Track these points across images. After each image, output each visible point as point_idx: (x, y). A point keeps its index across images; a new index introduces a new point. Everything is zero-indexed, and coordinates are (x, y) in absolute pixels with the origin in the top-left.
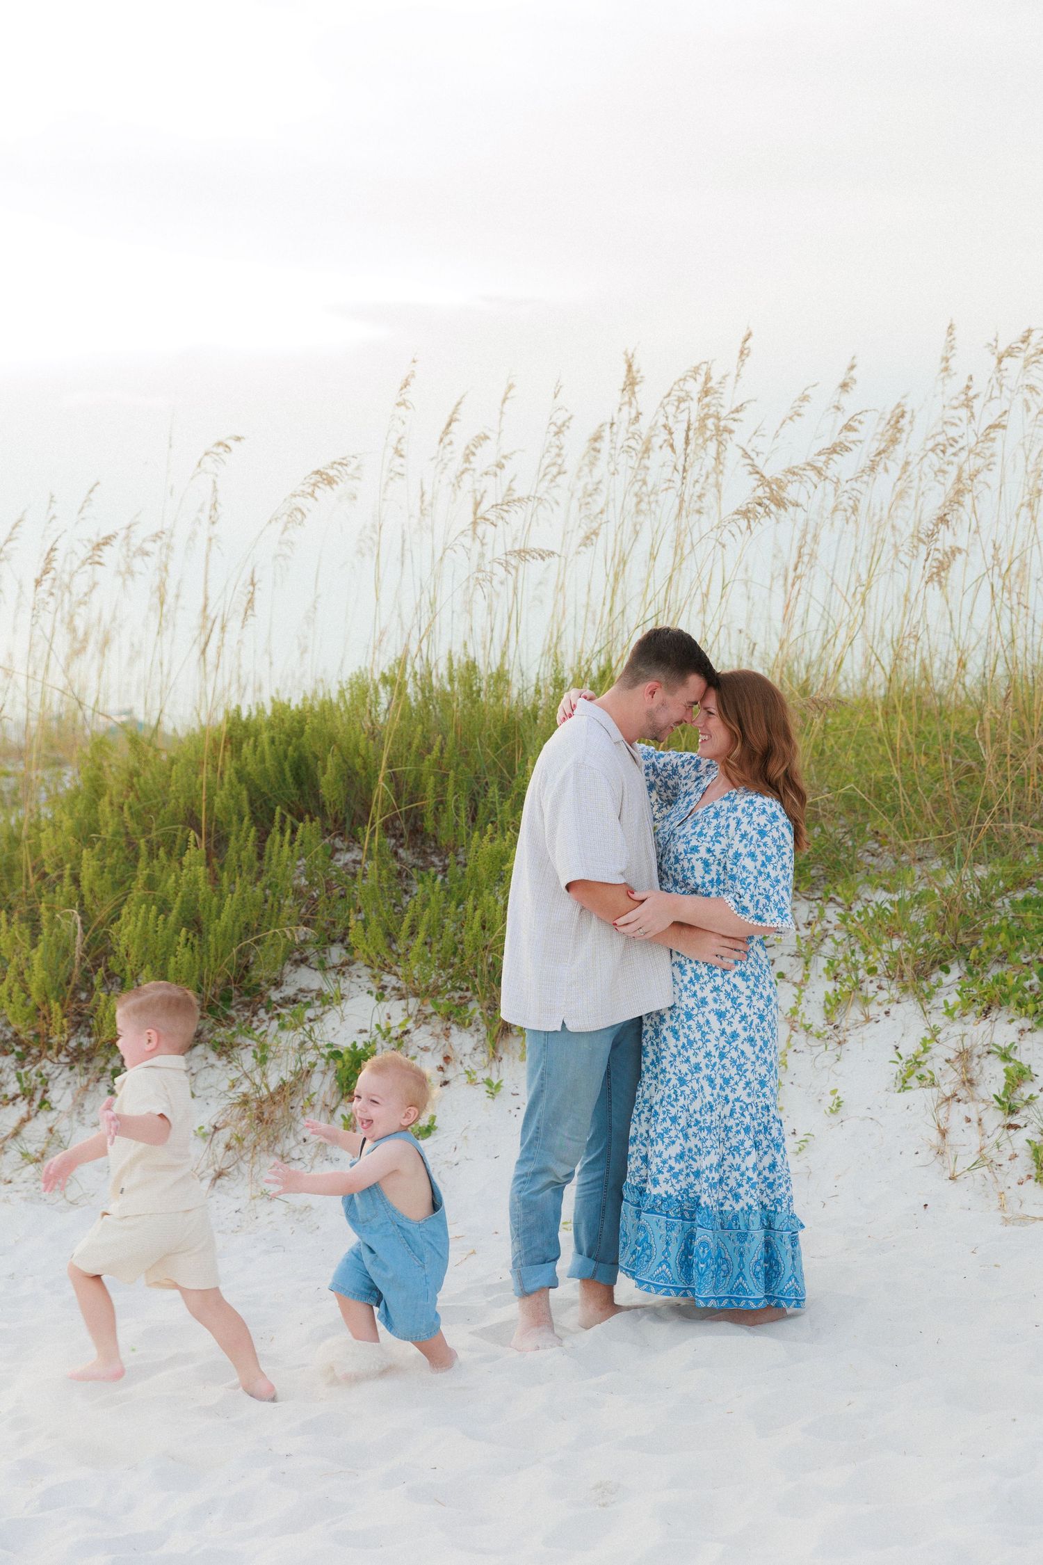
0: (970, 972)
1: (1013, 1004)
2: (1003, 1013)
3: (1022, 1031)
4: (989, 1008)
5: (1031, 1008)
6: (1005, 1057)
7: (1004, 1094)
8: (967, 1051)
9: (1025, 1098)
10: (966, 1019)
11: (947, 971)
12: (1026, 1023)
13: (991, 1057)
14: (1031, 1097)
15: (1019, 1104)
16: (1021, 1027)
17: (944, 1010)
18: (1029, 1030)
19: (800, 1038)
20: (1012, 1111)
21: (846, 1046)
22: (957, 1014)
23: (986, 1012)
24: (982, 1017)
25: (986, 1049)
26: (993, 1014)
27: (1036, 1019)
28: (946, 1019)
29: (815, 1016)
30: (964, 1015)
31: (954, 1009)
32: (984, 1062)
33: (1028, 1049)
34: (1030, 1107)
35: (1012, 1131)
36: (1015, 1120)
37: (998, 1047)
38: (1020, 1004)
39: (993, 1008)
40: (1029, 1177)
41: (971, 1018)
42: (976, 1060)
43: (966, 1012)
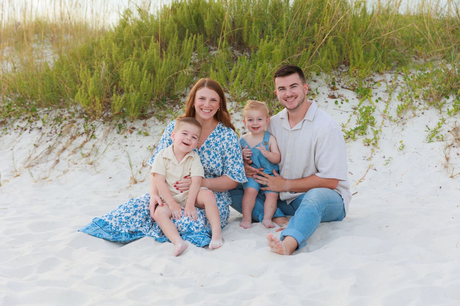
0: (457, 98)
8: (457, 128)
10: (456, 116)
11: (448, 98)
17: (447, 112)
19: (387, 122)
21: (406, 125)
22: (452, 114)
28: (448, 116)
29: (393, 113)
30: (455, 114)
31: (451, 112)
41: (458, 115)
43: (456, 113)
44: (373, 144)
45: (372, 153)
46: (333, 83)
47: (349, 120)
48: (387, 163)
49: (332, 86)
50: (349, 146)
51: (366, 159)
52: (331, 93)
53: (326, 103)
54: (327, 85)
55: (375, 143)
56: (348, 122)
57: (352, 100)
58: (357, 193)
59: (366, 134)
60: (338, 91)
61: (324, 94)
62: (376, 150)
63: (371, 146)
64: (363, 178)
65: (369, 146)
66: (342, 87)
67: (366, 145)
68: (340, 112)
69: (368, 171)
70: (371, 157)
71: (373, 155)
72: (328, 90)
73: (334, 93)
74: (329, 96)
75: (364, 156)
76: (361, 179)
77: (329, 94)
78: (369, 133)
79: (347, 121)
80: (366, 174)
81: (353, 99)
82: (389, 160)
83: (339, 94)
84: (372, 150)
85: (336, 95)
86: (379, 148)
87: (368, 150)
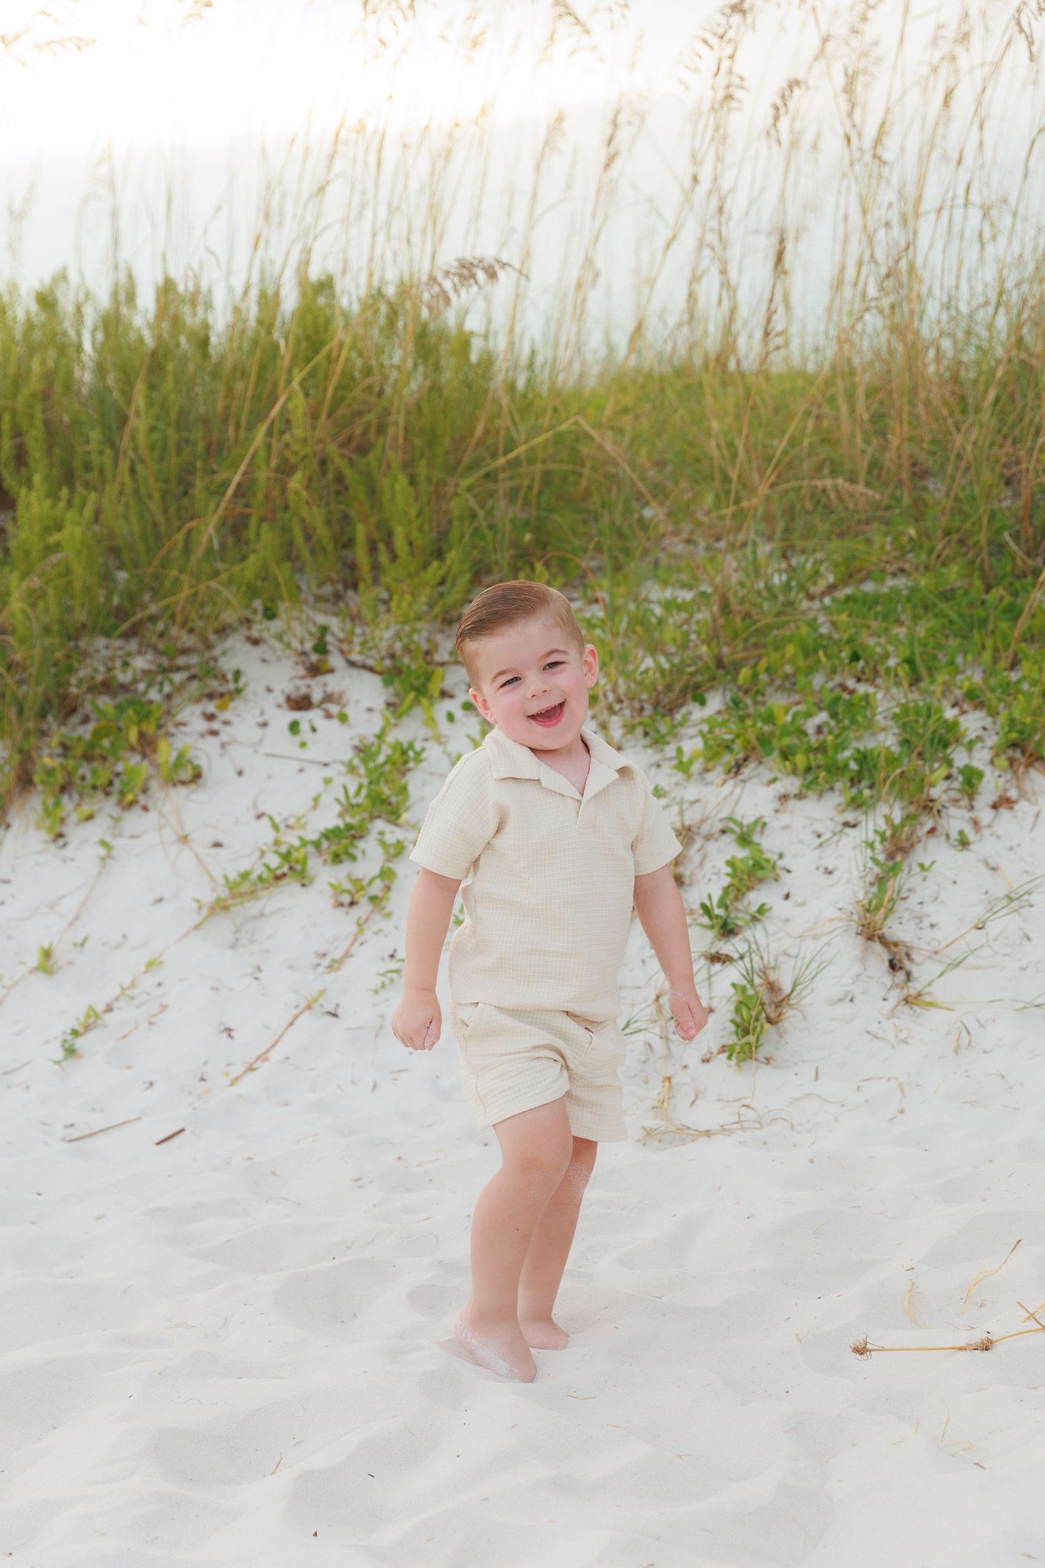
0: (736, 702)
1: (776, 754)
2: (762, 769)
3: (784, 798)
4: (746, 759)
5: (800, 760)
6: (744, 839)
7: (723, 903)
8: (689, 829)
9: (753, 909)
10: (710, 776)
11: (703, 703)
12: (791, 784)
13: (726, 838)
14: (762, 910)
15: (740, 919)
16: (782, 791)
17: (674, 762)
18: (796, 796)
20: (727, 930)
22: (697, 767)
23: (736, 769)
24: (732, 774)
25: (719, 826)
26: (747, 771)
27: (810, 777)
28: (679, 776)
30: (707, 770)
31: (691, 761)
32: (711, 847)
33: (785, 828)
34: (759, 926)
35: (718, 966)
36: (727, 947)
37: (741, 826)
38: (786, 755)
39: (751, 759)
40: (723, 1049)
41: (717, 774)
42: (699, 842)
43: (710, 765)
44: (373, 899)
45: (355, 939)
46: (321, 648)
47: (316, 800)
48: (383, 986)
49: (314, 658)
50: (282, 909)
51: (326, 962)
52: (298, 688)
53: (260, 731)
54: (294, 658)
55: (380, 894)
56: (315, 807)
57: (366, 715)
58: (182, 1135)
59: (354, 858)
60: (328, 678)
61: (269, 690)
62: (378, 922)
63: (364, 908)
64: (263, 1057)
65: (355, 909)
66: (352, 664)
67: (341, 905)
68: (297, 765)
69: (291, 1024)
70: (347, 955)
71: (357, 944)
72: (294, 673)
73: (309, 686)
74: (289, 699)
75: (322, 950)
76: (259, 1058)
77: (289, 688)
78: (364, 852)
79: (311, 803)
80: (282, 1036)
81: (370, 710)
82: (397, 971)
83: (329, 690)
84: (360, 925)
85: (317, 696)
86: (389, 915)
87: (345, 922)
